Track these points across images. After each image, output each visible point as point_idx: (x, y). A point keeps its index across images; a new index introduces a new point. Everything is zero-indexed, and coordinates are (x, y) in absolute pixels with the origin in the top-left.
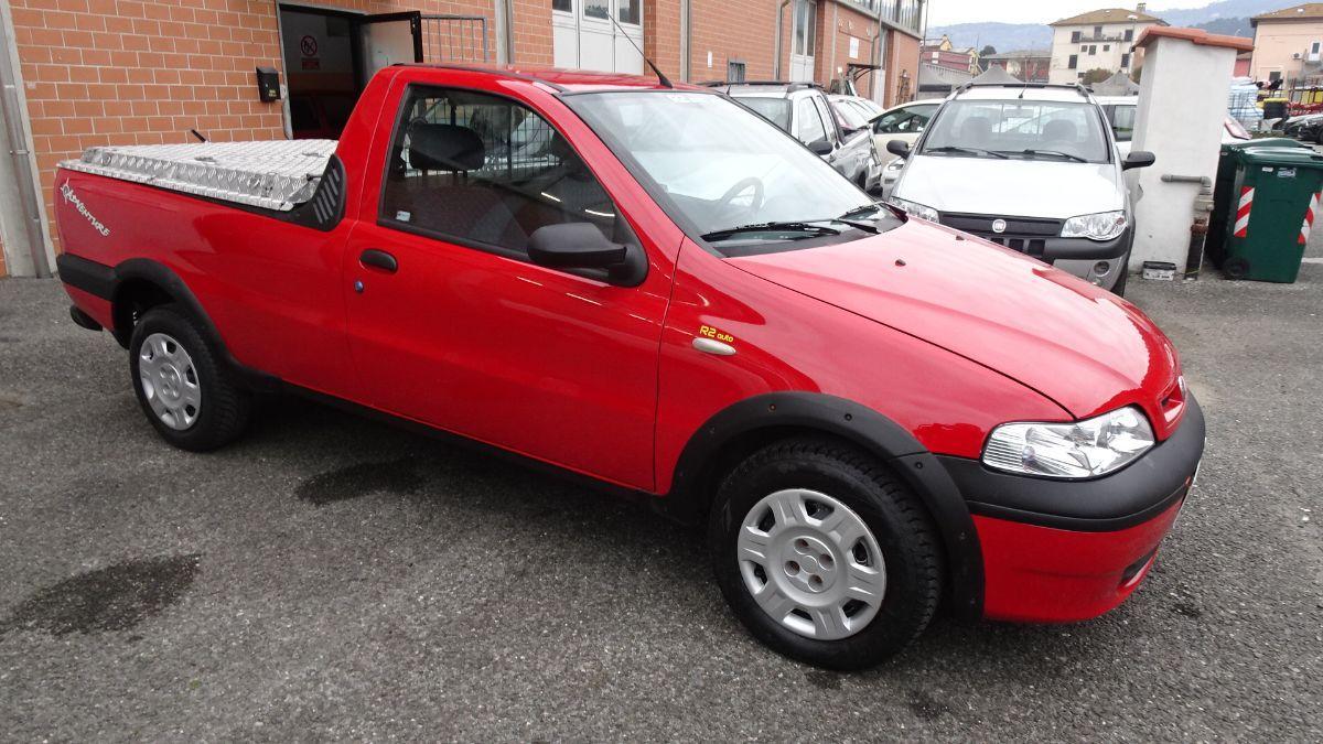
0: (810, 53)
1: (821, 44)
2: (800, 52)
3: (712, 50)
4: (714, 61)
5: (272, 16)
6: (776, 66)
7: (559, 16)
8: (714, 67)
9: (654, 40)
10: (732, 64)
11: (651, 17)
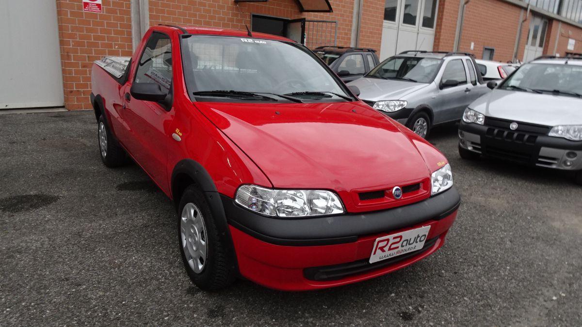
0: (541, 45)
1: (548, 42)
2: (533, 44)
3: (474, 42)
4: (474, 47)
5: (249, 19)
6: (515, 50)
7: (387, 23)
8: (474, 49)
9: (440, 35)
10: (486, 49)
11: (439, 25)
